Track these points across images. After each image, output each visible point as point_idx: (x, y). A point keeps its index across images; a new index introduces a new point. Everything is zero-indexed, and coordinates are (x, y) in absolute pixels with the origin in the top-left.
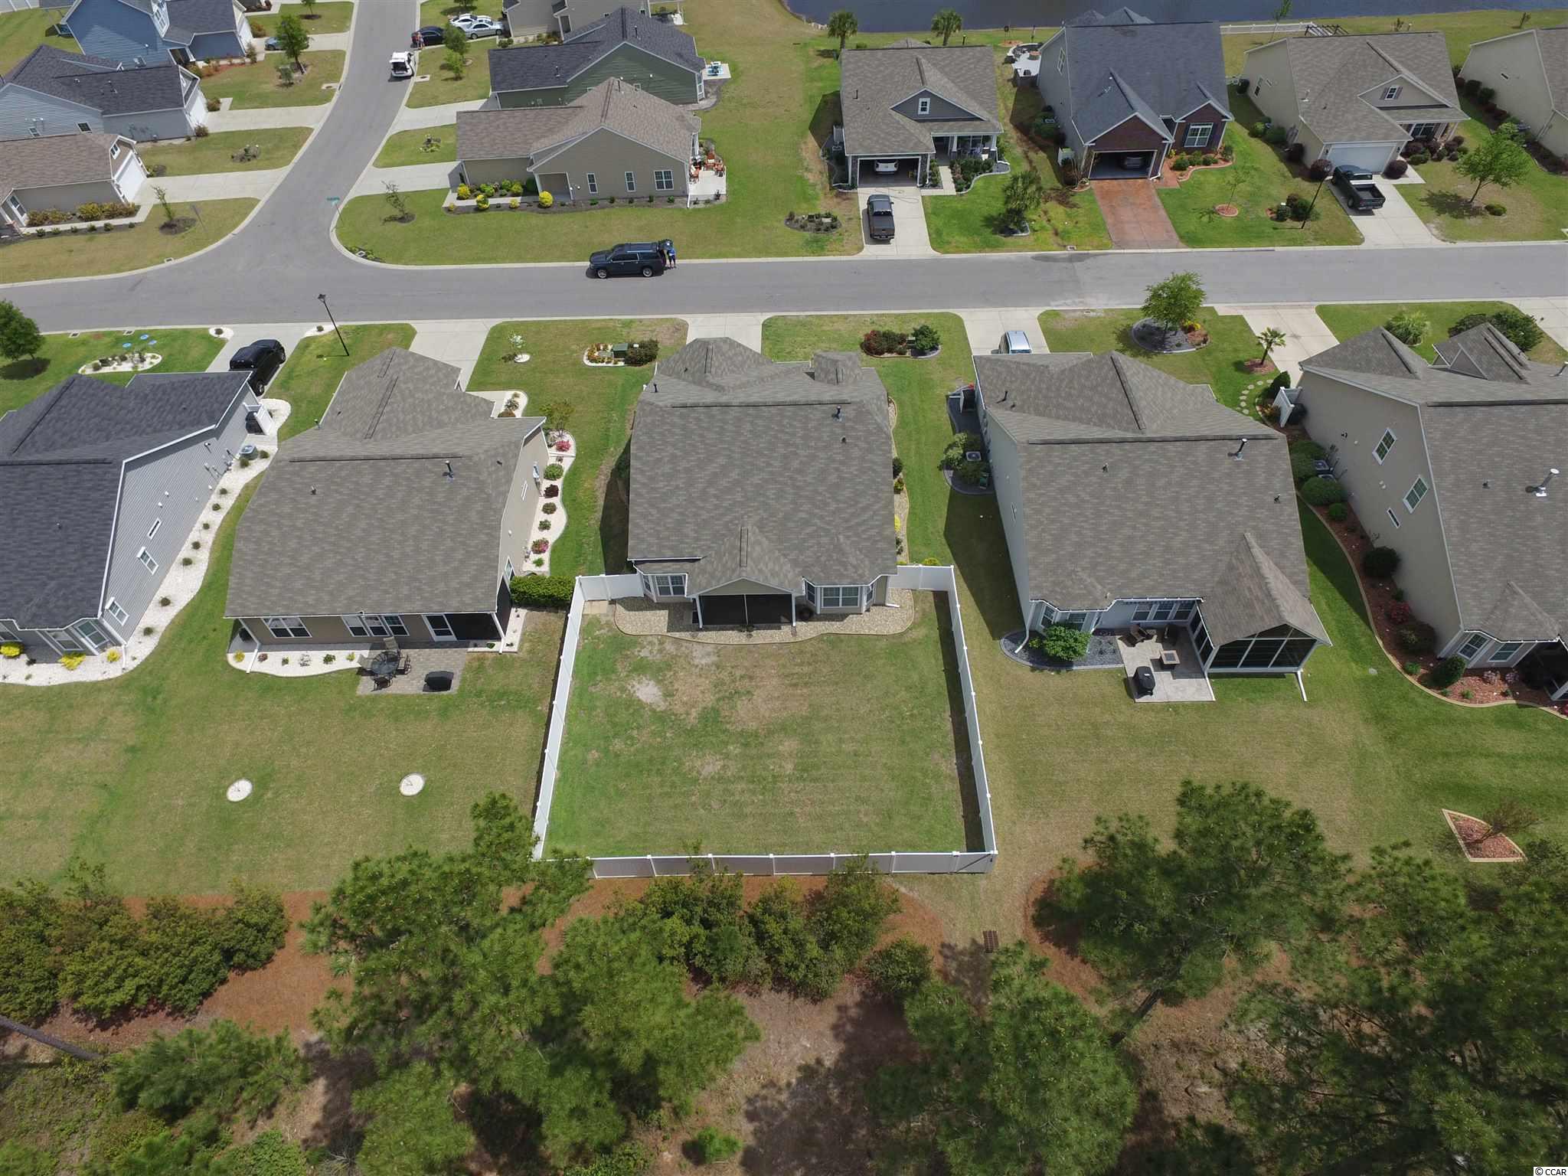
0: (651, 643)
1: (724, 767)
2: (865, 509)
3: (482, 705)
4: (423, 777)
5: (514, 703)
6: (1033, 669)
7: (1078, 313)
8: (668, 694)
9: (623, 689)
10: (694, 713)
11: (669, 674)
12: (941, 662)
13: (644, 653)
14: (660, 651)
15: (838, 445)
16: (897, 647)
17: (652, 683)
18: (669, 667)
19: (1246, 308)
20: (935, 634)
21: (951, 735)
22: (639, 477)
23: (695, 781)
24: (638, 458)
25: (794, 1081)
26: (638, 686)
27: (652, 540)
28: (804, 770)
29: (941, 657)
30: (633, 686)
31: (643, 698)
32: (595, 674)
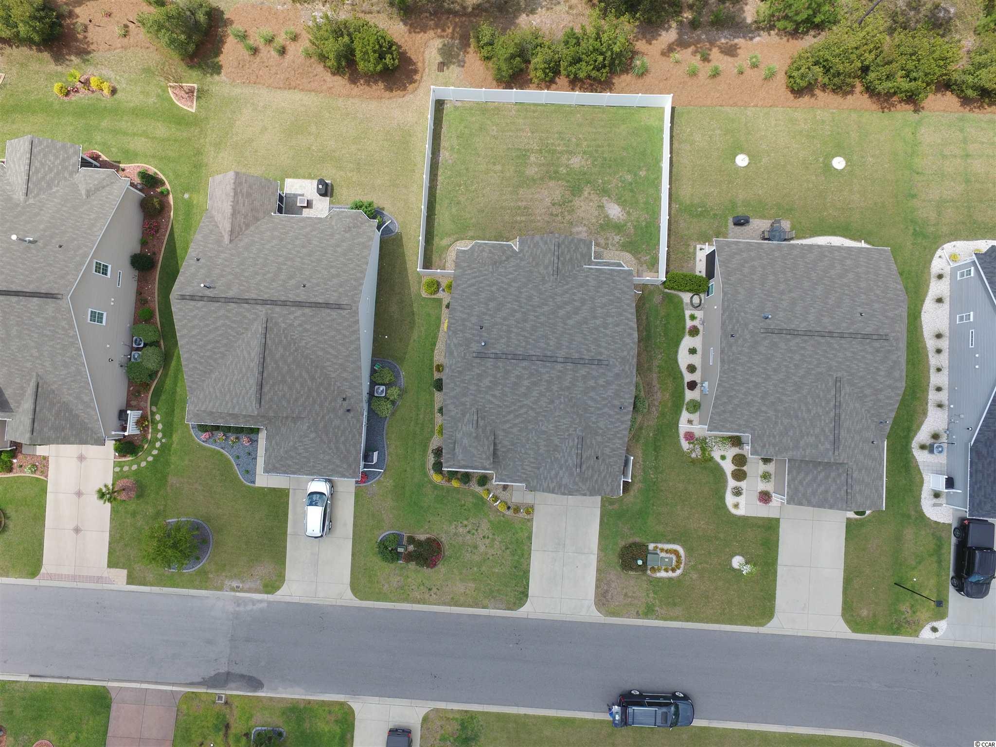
0: (613, 245)
1: (569, 159)
2: (472, 285)
3: (712, 209)
4: (736, 165)
5: (693, 209)
6: (383, 209)
7: (247, 586)
8: (601, 207)
9: (628, 213)
10: (586, 193)
11: (601, 222)
12: (437, 220)
13: (617, 238)
14: (607, 239)
15: (486, 325)
16: (461, 233)
17: (612, 217)
18: (601, 226)
19: (99, 580)
20: (436, 240)
21: (439, 173)
22: (630, 316)
23: (584, 153)
24: (631, 328)
25: (540, 9)
26: (620, 215)
27: (617, 278)
28: (525, 155)
29: (436, 224)
30: (623, 215)
31: (616, 207)
32: (646, 227)
